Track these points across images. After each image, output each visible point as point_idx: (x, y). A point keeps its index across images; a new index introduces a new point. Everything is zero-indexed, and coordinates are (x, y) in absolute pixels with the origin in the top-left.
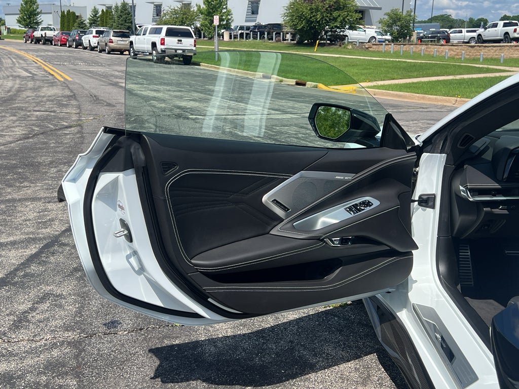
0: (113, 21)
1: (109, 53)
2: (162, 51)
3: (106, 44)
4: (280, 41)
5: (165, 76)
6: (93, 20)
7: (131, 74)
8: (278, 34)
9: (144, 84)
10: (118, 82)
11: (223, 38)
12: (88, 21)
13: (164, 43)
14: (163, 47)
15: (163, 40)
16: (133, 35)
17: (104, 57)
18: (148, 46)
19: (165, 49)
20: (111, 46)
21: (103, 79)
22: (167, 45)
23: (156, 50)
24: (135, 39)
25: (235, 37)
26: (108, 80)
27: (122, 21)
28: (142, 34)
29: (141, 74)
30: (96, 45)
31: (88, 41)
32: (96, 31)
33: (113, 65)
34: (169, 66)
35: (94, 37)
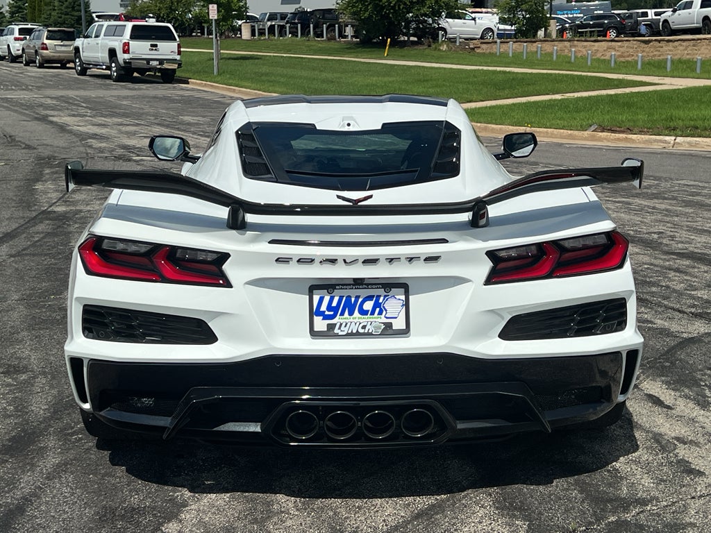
0: (51, 7)
1: (41, 66)
2: (125, 62)
3: (36, 51)
4: (335, 39)
5: (125, 103)
6: (15, 7)
7: (71, 101)
8: (331, 28)
9: (86, 116)
10: (47, 116)
11: (241, 34)
12: (8, 8)
13: (128, 49)
14: (126, 56)
15: (126, 44)
16: (79, 37)
17: (33, 74)
18: (104, 55)
19: (131, 59)
20: (43, 55)
21: (25, 111)
22: (133, 53)
23: (117, 62)
24: (83, 44)
25: (262, 33)
26: (34, 112)
27: (67, 7)
28: (93, 36)
29: (86, 100)
30: (20, 52)
31: (6, 47)
32: (20, 29)
33: (44, 87)
34: (137, 86)
35: (16, 39)
